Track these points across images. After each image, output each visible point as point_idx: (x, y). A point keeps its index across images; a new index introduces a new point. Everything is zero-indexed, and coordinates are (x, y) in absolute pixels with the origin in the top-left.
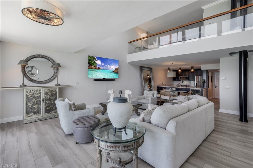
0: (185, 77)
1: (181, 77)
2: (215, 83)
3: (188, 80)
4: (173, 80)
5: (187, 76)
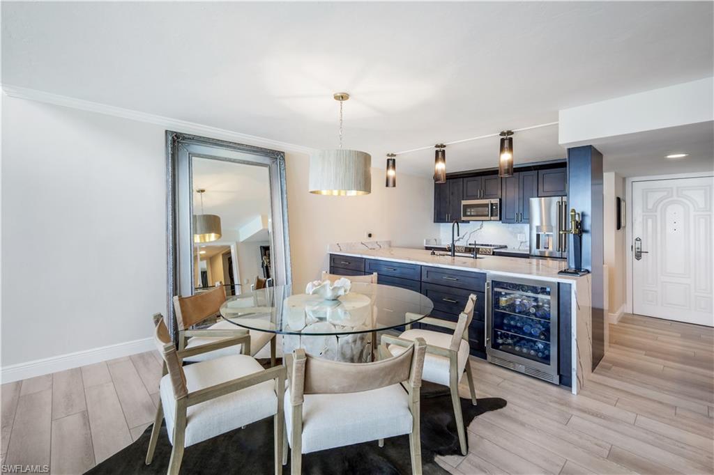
0: (486, 205)
1: (466, 207)
2: (638, 233)
3: (500, 219)
4: (438, 222)
5: (496, 201)
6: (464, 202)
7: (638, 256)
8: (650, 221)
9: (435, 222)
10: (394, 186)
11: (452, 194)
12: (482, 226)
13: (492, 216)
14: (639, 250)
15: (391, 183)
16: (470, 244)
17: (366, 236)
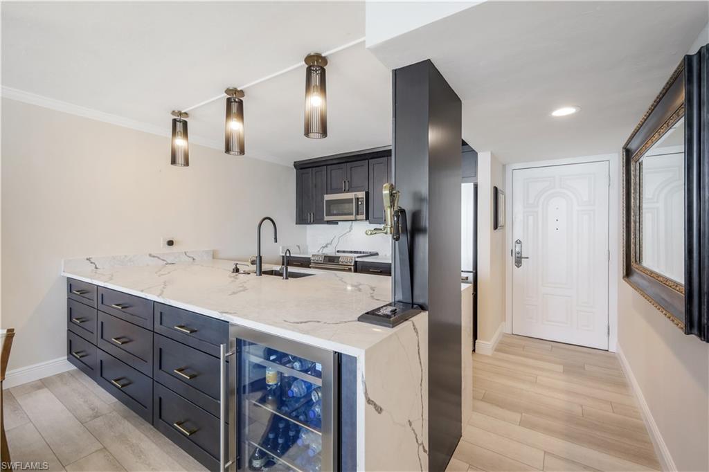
0: (351, 201)
2: (518, 233)
3: (367, 218)
4: (300, 224)
5: (361, 195)
6: (327, 197)
7: (518, 262)
8: (531, 218)
9: (297, 224)
10: (187, 163)
11: (315, 186)
12: (351, 228)
13: (357, 213)
14: (519, 255)
15: (180, 159)
16: (338, 252)
17: (163, 243)
